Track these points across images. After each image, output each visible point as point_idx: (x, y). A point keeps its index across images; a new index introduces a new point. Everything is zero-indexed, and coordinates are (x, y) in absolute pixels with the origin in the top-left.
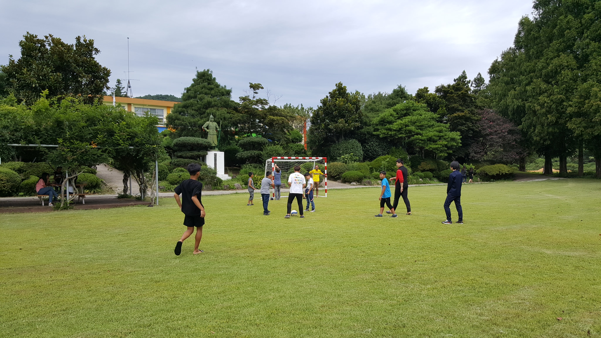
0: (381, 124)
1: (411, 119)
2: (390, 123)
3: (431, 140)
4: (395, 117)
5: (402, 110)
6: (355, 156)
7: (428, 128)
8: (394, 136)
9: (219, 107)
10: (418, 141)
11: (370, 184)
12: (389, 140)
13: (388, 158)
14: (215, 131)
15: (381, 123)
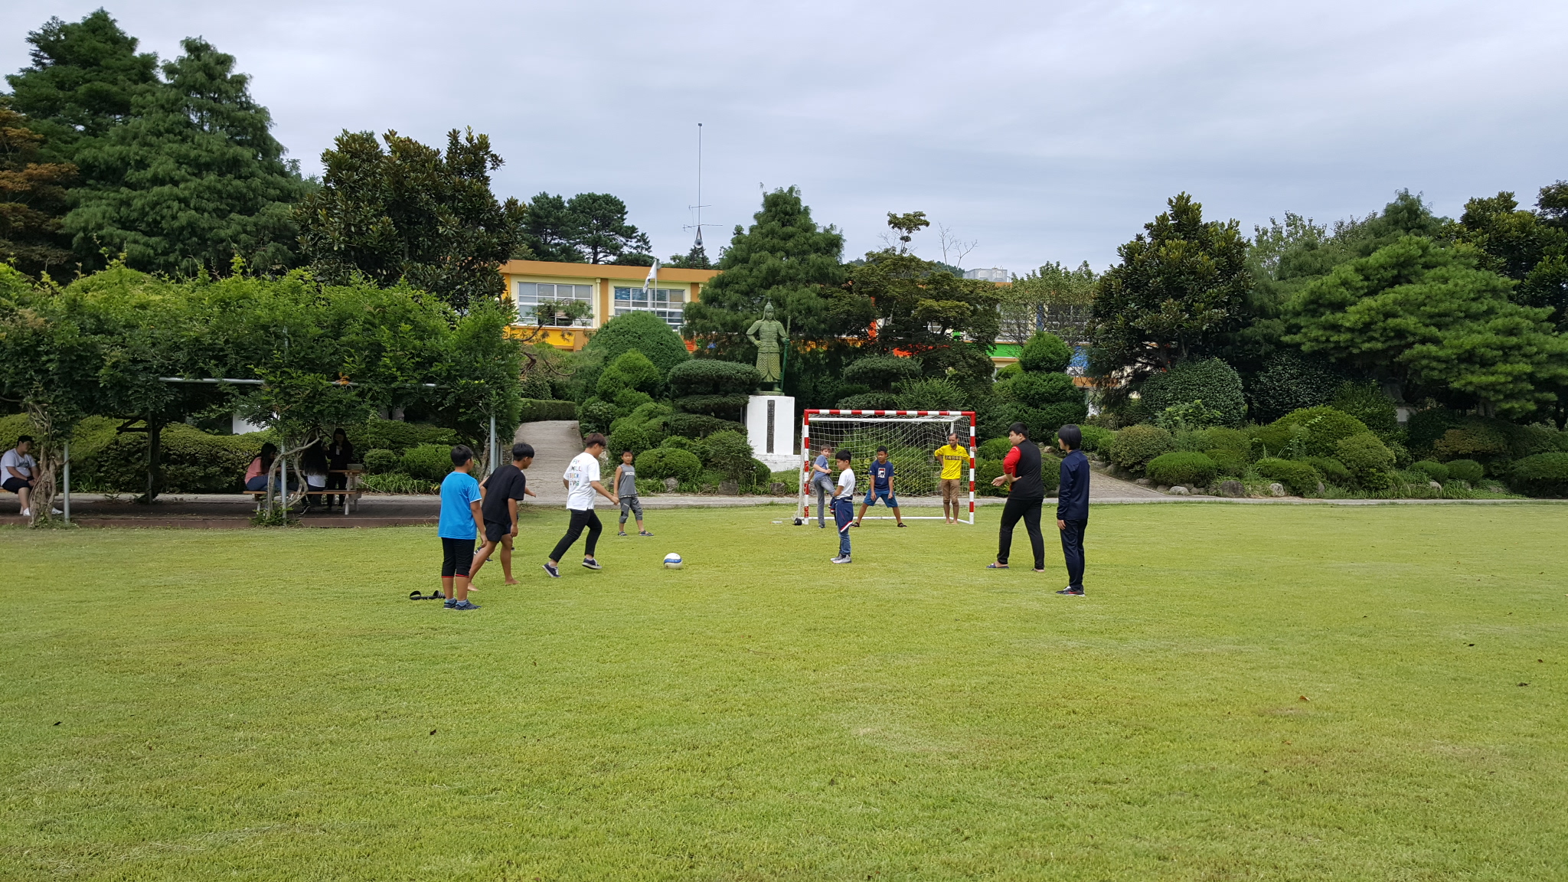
0: (1309, 311)
1: (1407, 295)
2: (1340, 306)
3: (1470, 358)
4: (1357, 289)
5: (1383, 267)
6: (1214, 407)
7: (1468, 322)
8: (1347, 347)
9: (799, 281)
10: (1425, 362)
11: (1236, 491)
12: (1333, 360)
13: (1320, 414)
14: (775, 344)
15: (1311, 307)
